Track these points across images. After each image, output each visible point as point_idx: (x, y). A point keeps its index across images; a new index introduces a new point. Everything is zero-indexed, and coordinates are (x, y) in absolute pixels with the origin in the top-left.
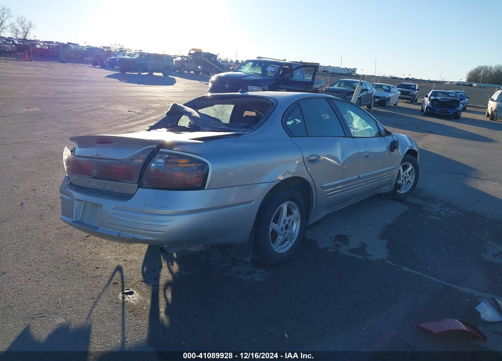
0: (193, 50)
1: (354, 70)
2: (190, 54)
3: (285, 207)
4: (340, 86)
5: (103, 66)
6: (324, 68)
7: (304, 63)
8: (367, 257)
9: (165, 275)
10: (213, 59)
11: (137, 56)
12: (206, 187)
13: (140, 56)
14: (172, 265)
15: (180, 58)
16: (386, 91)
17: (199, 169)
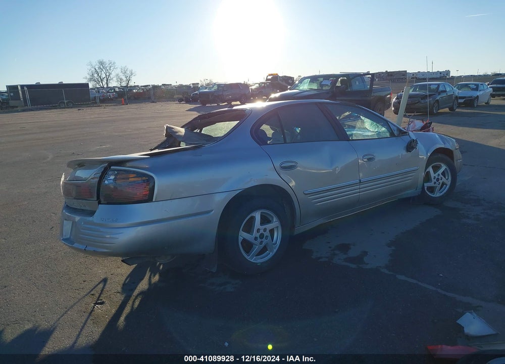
0: (270, 75)
1: (448, 72)
2: (267, 80)
3: (257, 216)
4: (416, 91)
5: (188, 101)
6: (413, 75)
7: (390, 72)
8: (360, 266)
9: (143, 285)
10: (290, 82)
11: (216, 87)
12: (154, 200)
13: (218, 88)
14: (154, 276)
15: (258, 85)
16: (473, 89)
17: (144, 182)
